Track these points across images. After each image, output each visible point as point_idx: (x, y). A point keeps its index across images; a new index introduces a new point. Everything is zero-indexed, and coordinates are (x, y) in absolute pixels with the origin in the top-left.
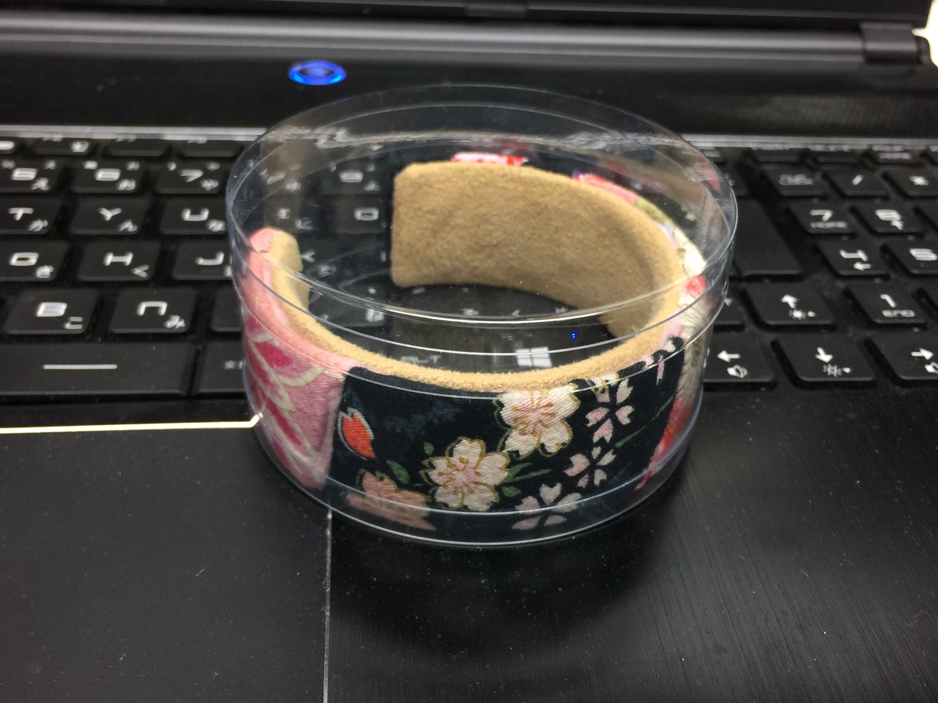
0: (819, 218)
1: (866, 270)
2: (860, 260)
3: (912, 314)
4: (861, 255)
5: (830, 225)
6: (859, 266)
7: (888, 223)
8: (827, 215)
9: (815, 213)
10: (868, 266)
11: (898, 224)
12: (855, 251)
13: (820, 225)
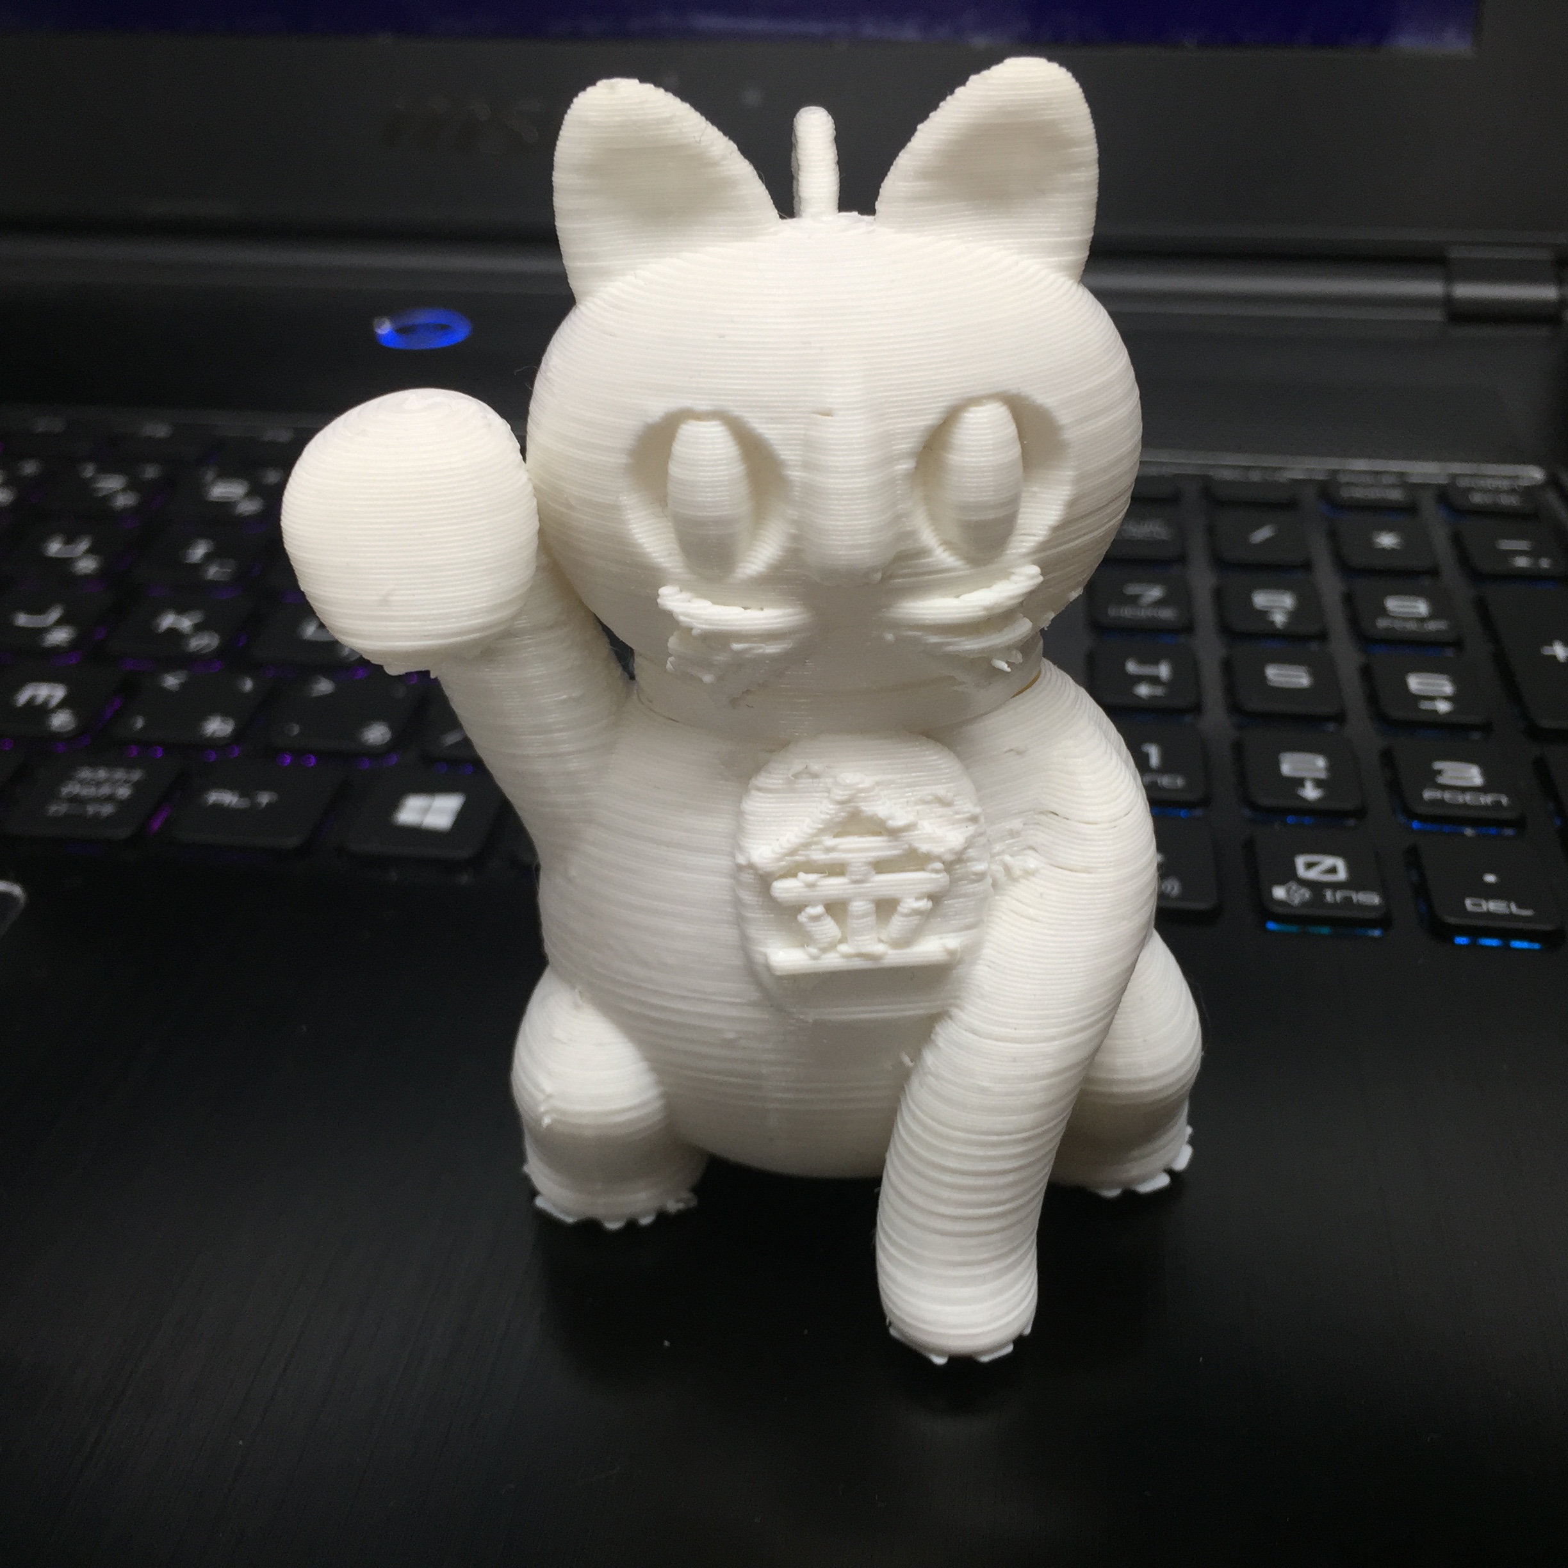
0: (1134, 600)
1: (1153, 698)
2: (1154, 680)
3: (1180, 782)
4: (1164, 671)
5: (1143, 613)
6: (1142, 689)
7: (1263, 614)
8: (1155, 593)
9: (1132, 589)
10: (1159, 691)
11: (1279, 619)
12: (1156, 662)
13: (1127, 612)
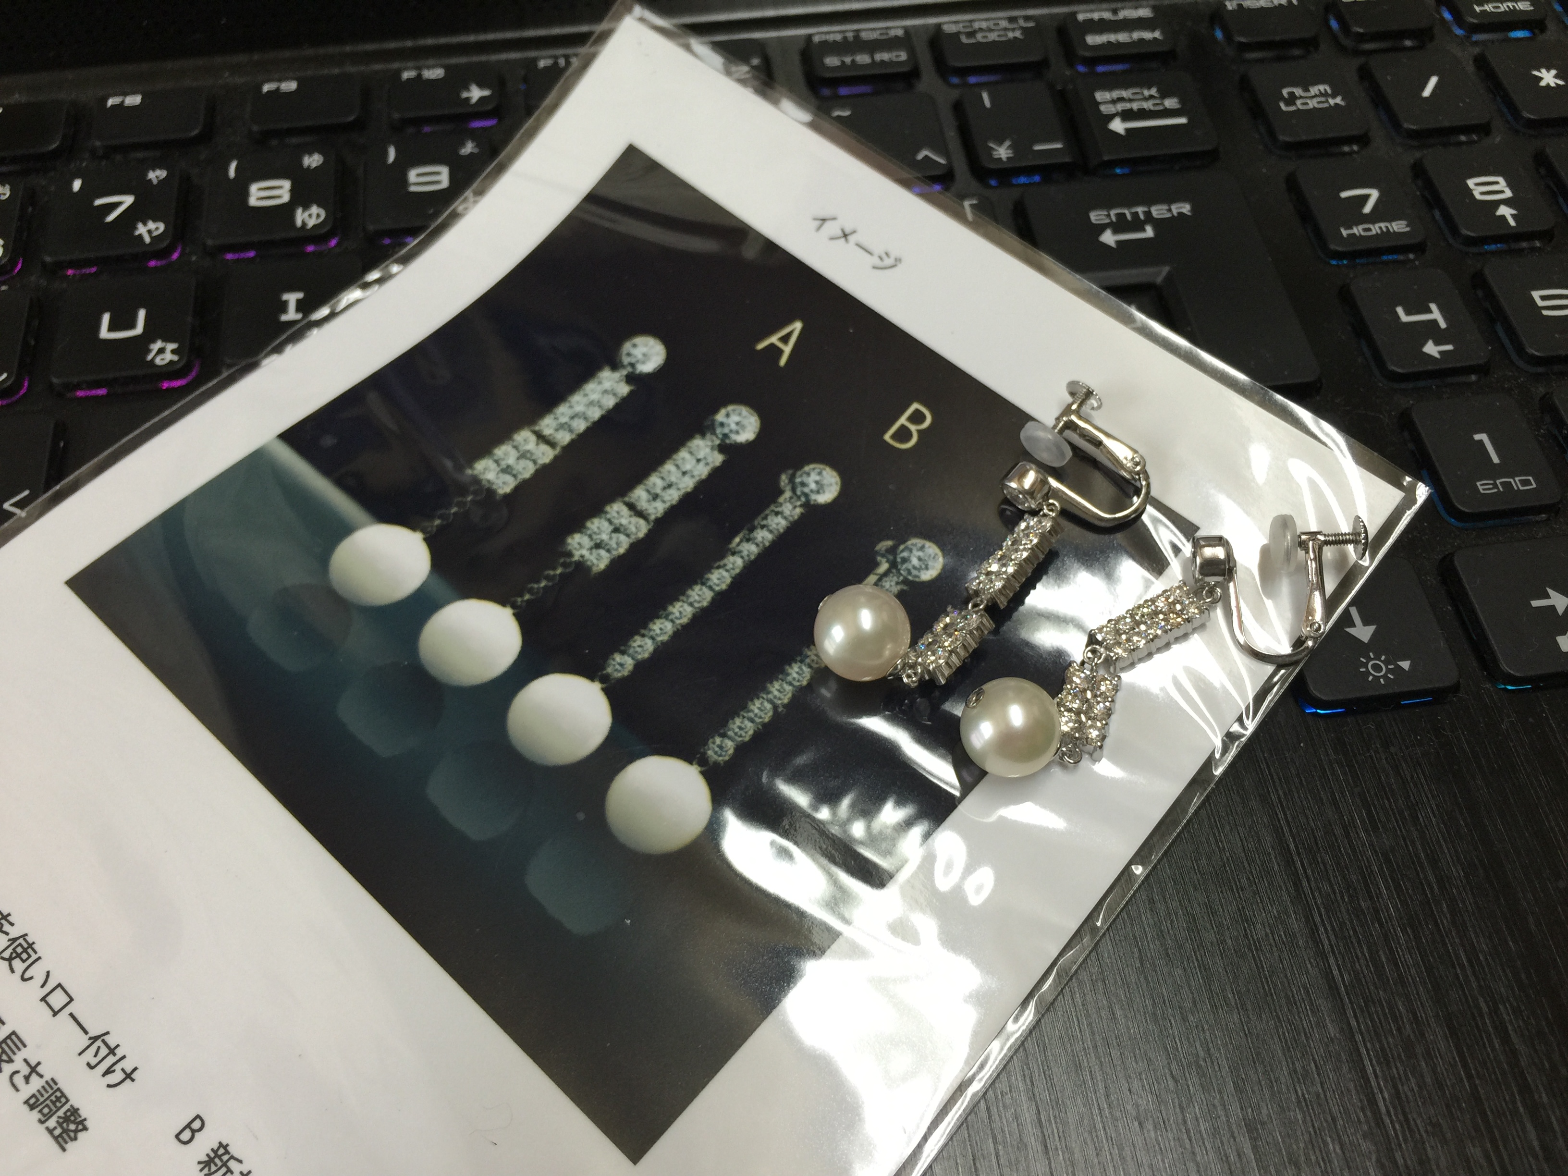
0: (1356, 210)
1: (1445, 357)
2: (1434, 331)
4: (1436, 314)
5: (1376, 229)
6: (1431, 349)
10: (1448, 346)
11: (1507, 212)
12: (1424, 305)
13: (1358, 230)
